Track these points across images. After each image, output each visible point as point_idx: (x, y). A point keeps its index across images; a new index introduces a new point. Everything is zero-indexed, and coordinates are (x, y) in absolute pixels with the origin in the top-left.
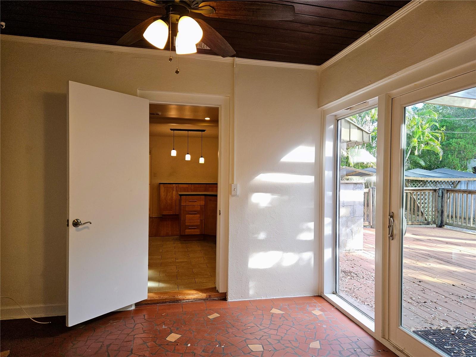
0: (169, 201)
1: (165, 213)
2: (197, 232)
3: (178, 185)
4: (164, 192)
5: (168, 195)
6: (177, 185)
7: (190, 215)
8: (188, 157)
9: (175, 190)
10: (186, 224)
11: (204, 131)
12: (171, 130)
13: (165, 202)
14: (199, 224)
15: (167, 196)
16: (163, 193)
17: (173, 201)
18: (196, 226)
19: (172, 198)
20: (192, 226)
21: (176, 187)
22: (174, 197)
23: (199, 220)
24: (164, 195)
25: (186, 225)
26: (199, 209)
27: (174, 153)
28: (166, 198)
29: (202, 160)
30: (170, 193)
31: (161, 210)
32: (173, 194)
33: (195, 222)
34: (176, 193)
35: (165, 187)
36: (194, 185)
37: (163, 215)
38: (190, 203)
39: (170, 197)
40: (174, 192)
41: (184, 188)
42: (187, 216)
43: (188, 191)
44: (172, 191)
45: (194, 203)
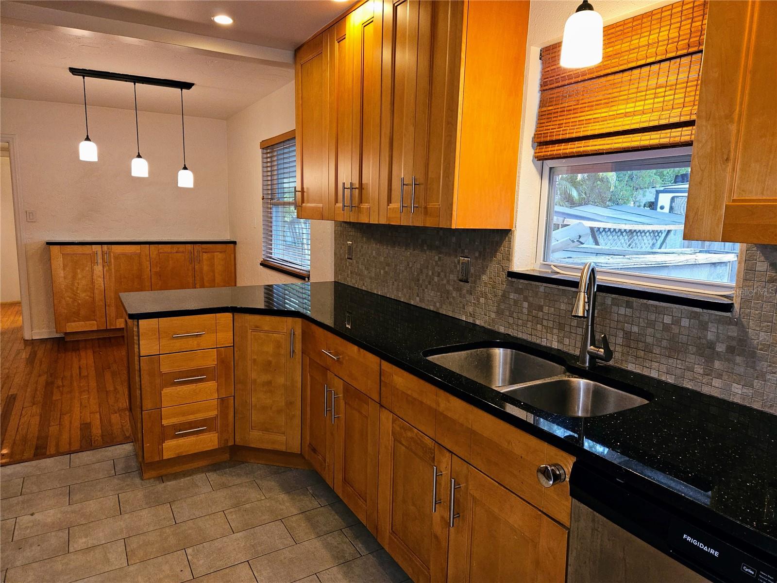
0: (84, 295)
1: (74, 326)
2: (209, 441)
3: (108, 249)
4: (64, 269)
5: (80, 276)
6: (105, 247)
7: (179, 388)
8: (140, 168)
9: (100, 261)
10: (165, 422)
11: (188, 86)
12: (74, 71)
13: (70, 298)
14: (213, 413)
15: (74, 277)
16: (60, 274)
17: (96, 291)
18: (204, 422)
19: (93, 283)
20: (191, 425)
21: (103, 253)
22: (99, 282)
23: (215, 402)
24: (65, 278)
25: (162, 425)
26: (210, 360)
27: (88, 152)
28: (73, 284)
29: (186, 179)
30: (85, 272)
31: (58, 319)
32: (95, 272)
33: (198, 411)
34: (105, 269)
35: (68, 254)
36: (157, 245)
37: (66, 334)
38: (178, 345)
39: (84, 282)
40: (98, 269)
41: (129, 257)
42: (166, 391)
43: (140, 264)
44: (89, 263)
45: (193, 342)
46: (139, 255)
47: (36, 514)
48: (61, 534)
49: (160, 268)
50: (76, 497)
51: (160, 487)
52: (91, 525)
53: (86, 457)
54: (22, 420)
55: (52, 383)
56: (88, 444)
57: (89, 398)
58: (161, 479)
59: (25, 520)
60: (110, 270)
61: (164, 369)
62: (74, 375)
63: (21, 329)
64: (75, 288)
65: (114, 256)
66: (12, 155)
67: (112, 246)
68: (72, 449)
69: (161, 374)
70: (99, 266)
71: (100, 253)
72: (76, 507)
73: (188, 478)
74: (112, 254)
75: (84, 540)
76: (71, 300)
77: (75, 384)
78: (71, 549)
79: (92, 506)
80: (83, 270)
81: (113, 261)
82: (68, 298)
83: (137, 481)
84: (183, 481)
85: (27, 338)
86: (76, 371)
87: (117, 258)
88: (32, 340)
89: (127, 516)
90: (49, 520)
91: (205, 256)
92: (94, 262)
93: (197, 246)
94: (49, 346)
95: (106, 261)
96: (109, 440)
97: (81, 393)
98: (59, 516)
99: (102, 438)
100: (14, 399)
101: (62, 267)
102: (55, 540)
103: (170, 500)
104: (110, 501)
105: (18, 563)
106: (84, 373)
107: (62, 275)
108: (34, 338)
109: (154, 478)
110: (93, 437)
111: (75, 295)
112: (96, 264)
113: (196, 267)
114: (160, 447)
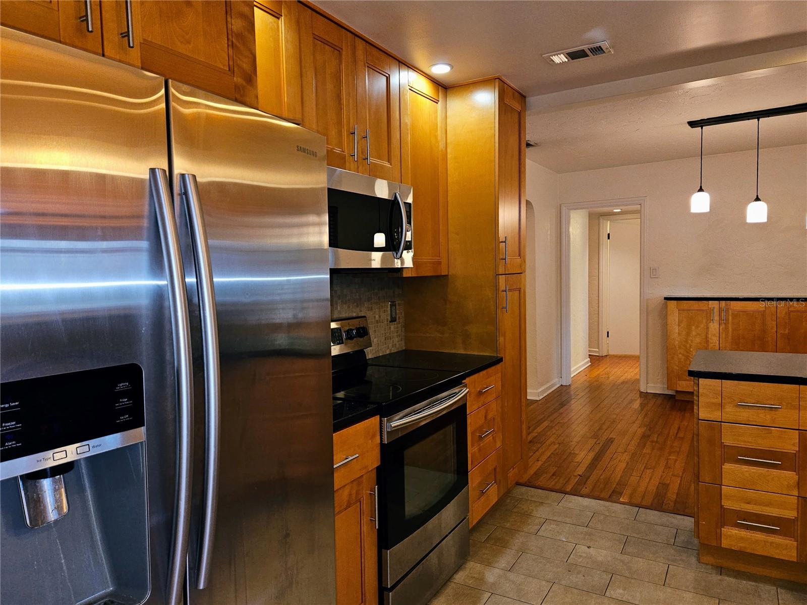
1: (684, 386)
2: (784, 548)
3: (726, 305)
4: (679, 325)
5: (694, 333)
6: (723, 303)
7: (745, 468)
8: (757, 212)
9: (717, 318)
10: (727, 504)
12: (692, 124)
13: (683, 355)
14: (791, 513)
15: (688, 334)
16: (675, 330)
18: (778, 521)
19: (707, 342)
20: (759, 518)
21: (720, 310)
22: (714, 340)
23: (794, 500)
24: (679, 334)
25: (722, 506)
26: (790, 444)
27: (700, 203)
28: (686, 341)
30: (699, 328)
31: (670, 376)
32: (710, 330)
33: (769, 504)
34: (721, 328)
35: (684, 310)
37: (677, 392)
38: (745, 415)
39: (698, 340)
40: (714, 327)
41: (750, 315)
42: (727, 467)
43: (764, 323)
44: (704, 321)
45: (765, 416)
46: (763, 314)
47: (592, 549)
48: (604, 576)
49: (789, 329)
50: (630, 549)
51: (715, 578)
52: (632, 581)
53: (653, 516)
54: (611, 463)
55: (649, 436)
56: (658, 504)
57: (676, 460)
58: (721, 570)
59: (582, 549)
60: (726, 328)
61: (728, 440)
62: (671, 434)
63: (638, 381)
64: (688, 346)
65: (732, 314)
66: (642, 216)
67: (732, 302)
68: (643, 504)
69: (723, 446)
70: (715, 324)
71: (716, 311)
72: (626, 558)
73: (753, 583)
74: (730, 311)
75: (621, 591)
76: (683, 357)
77: (669, 443)
78: (607, 594)
79: (640, 564)
80: (697, 327)
81: (730, 318)
82: (680, 355)
83: (693, 560)
84: (745, 584)
85: (642, 390)
86: (673, 431)
87: (736, 315)
88: (647, 393)
89: (669, 590)
90: (600, 559)
92: (710, 320)
94: (659, 401)
95: (723, 319)
96: (680, 508)
97: (670, 453)
98: (609, 559)
99: (675, 504)
100: (612, 442)
101: (677, 323)
102: (598, 578)
103: (722, 597)
104: (659, 568)
105: (563, 582)
106: (681, 435)
107: (677, 331)
108: (648, 392)
109: (712, 565)
110: (666, 500)
111: (688, 352)
112: (712, 321)
114: (718, 531)
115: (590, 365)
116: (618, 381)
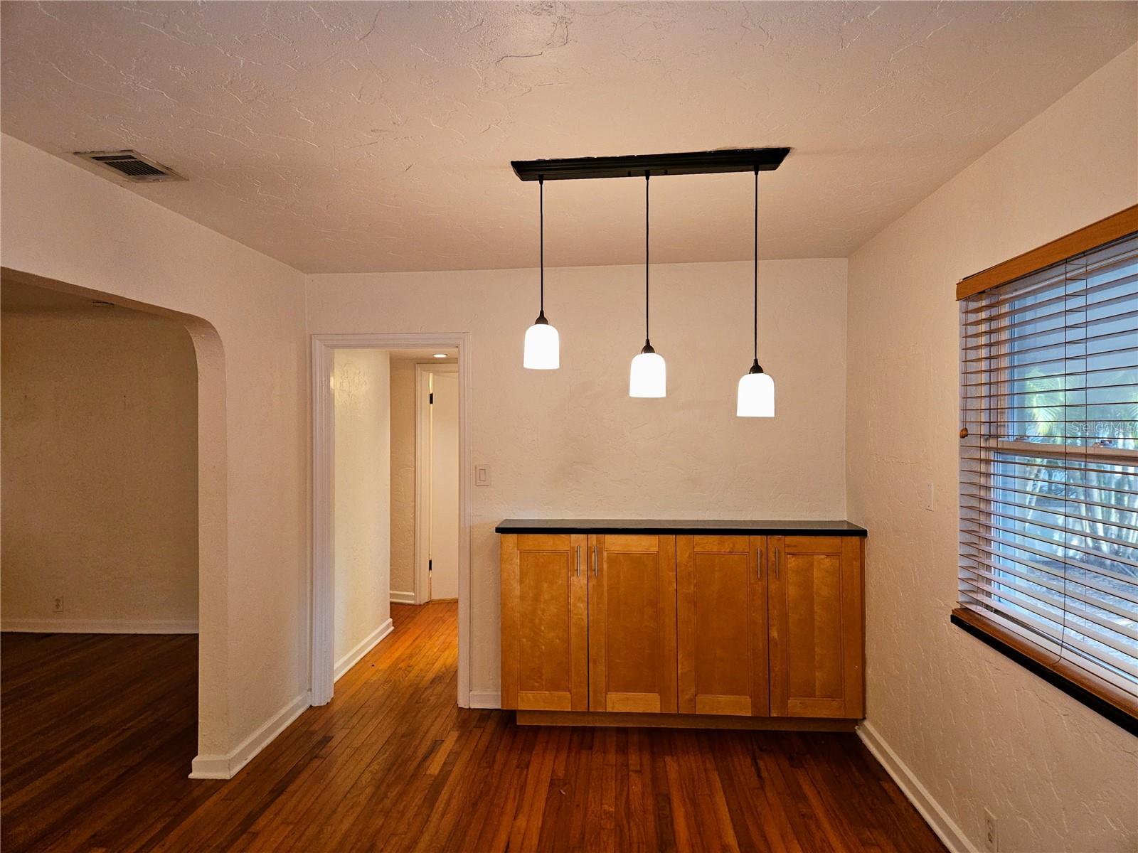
0: (551, 635)
1: (530, 701)
3: (598, 541)
4: (521, 582)
5: (546, 597)
6: (594, 538)
8: (648, 376)
9: (583, 567)
15: (536, 599)
16: (515, 590)
17: (574, 630)
19: (568, 611)
21: (589, 551)
22: (580, 608)
24: (522, 598)
28: (534, 612)
30: (555, 587)
31: (509, 681)
32: (573, 588)
34: (591, 584)
35: (529, 552)
36: (691, 536)
37: (518, 711)
39: (553, 609)
40: (580, 583)
41: (636, 560)
43: (657, 575)
44: (564, 571)
46: (656, 557)
49: (695, 586)
60: (599, 585)
64: (537, 621)
65: (608, 557)
66: (462, 370)
67: (607, 537)
70: (581, 578)
71: (583, 552)
74: (605, 554)
76: (529, 643)
80: (552, 583)
81: (605, 566)
82: (524, 640)
85: (461, 704)
87: (615, 560)
88: (470, 709)
91: (792, 562)
92: (572, 569)
93: (774, 539)
94: (491, 726)
95: (593, 568)
101: (518, 577)
107: (518, 593)
108: (472, 707)
111: (536, 634)
112: (576, 572)
113: (772, 587)
115: (392, 632)
116: (426, 678)
